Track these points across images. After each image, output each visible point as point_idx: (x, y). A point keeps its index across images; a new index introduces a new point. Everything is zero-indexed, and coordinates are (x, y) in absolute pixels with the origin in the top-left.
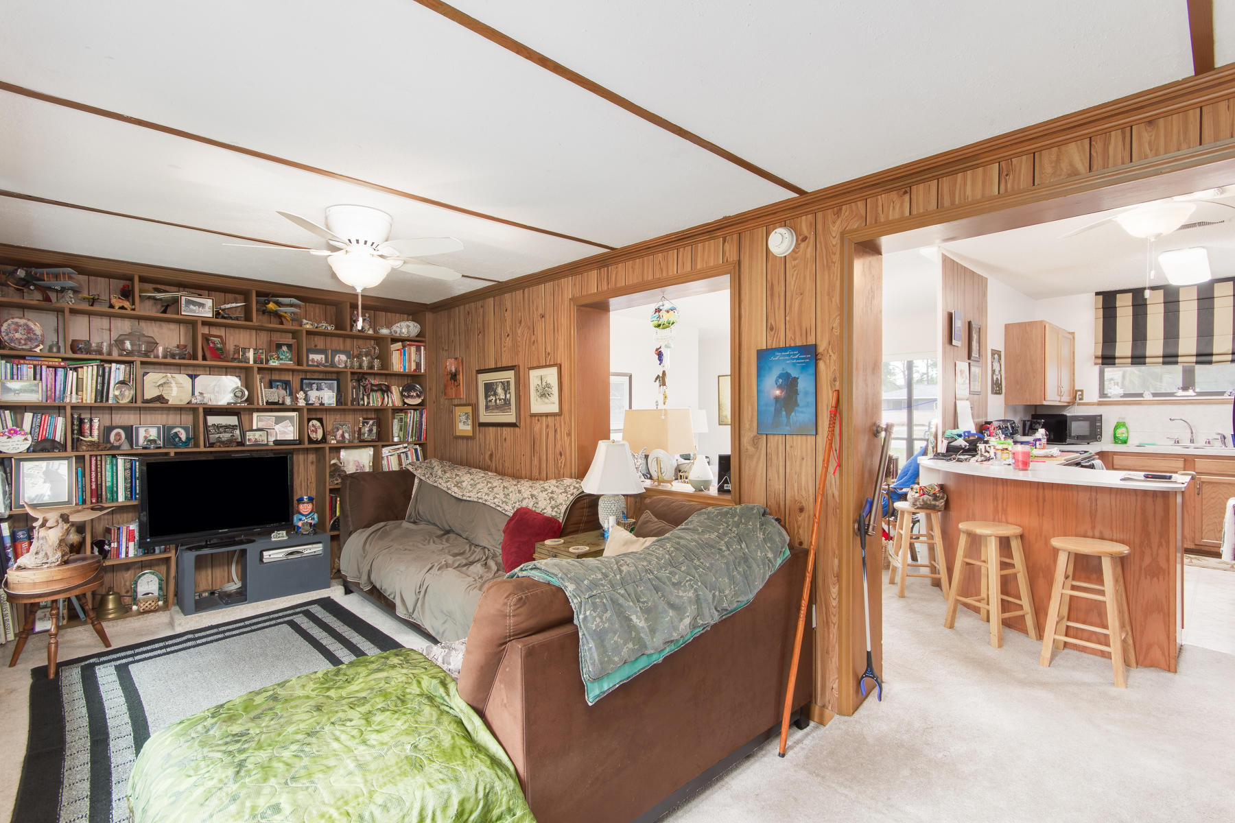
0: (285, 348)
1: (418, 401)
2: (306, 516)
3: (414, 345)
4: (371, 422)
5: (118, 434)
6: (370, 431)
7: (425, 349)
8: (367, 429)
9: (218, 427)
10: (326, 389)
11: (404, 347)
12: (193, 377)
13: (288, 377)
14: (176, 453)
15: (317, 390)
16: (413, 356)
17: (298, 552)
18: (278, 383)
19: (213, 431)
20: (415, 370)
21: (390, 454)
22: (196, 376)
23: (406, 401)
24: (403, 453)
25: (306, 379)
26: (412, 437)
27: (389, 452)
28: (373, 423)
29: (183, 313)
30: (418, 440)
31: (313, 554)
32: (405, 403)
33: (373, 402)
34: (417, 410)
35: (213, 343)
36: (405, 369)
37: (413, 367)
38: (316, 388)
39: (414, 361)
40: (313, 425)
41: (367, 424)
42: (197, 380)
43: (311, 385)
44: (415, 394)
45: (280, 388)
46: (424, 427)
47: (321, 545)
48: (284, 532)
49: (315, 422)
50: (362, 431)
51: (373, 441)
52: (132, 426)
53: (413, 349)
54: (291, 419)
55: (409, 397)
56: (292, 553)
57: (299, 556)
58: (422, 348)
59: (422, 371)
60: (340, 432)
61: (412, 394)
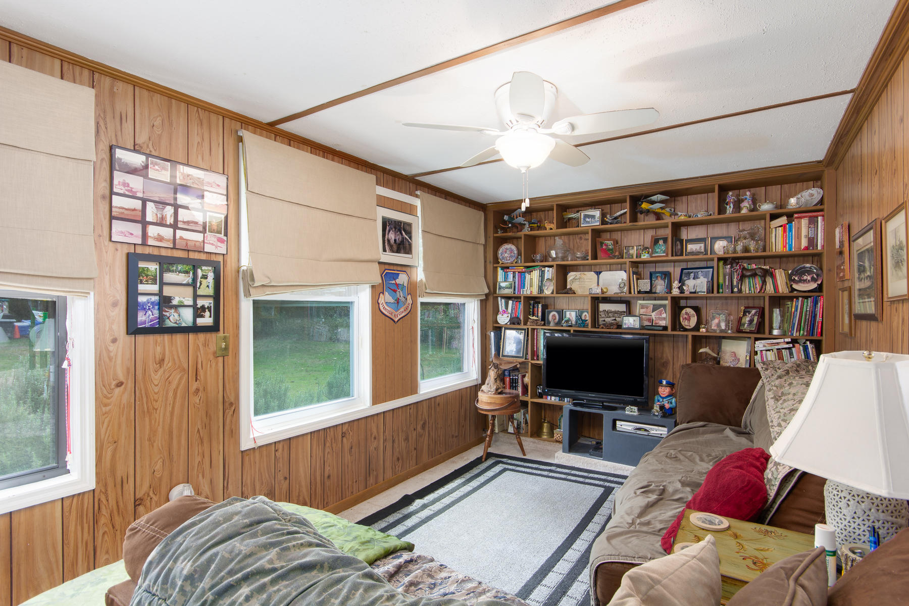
0: (661, 242)
1: (813, 286)
2: (663, 398)
3: (804, 217)
4: (753, 311)
5: (554, 315)
6: (751, 321)
7: (823, 220)
8: (748, 319)
9: (607, 312)
10: (702, 277)
11: (790, 222)
12: (598, 273)
13: (669, 268)
14: (574, 331)
15: (694, 279)
16: (804, 232)
17: (646, 430)
18: (658, 275)
19: (603, 316)
20: (806, 248)
21: (764, 348)
22: (600, 273)
23: (795, 286)
24: (785, 348)
25: (687, 269)
26: (799, 330)
27: (764, 346)
28: (756, 313)
29: (582, 226)
30: (808, 335)
31: (659, 436)
32: (793, 290)
33: (750, 289)
34: (810, 297)
35: (606, 245)
36: (790, 249)
37: (804, 243)
38: (693, 277)
39: (806, 236)
40: (686, 313)
41: (749, 314)
42: (601, 275)
43: (689, 274)
44: (809, 278)
45: (659, 279)
46: (819, 319)
47: (666, 429)
48: (636, 408)
49: (689, 310)
50: (743, 321)
51: (751, 332)
52: (563, 310)
53: (804, 222)
54: (664, 306)
55: (800, 281)
56: (639, 429)
57: (646, 433)
58: (820, 219)
59: (819, 248)
60: (716, 321)
61: (805, 278)
